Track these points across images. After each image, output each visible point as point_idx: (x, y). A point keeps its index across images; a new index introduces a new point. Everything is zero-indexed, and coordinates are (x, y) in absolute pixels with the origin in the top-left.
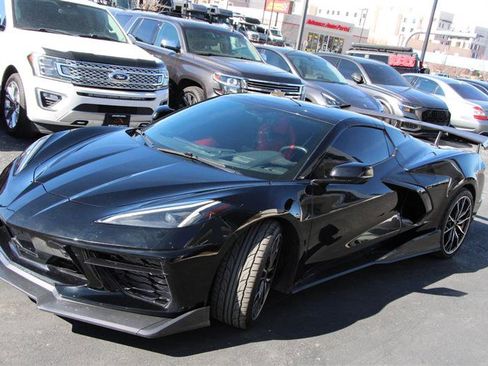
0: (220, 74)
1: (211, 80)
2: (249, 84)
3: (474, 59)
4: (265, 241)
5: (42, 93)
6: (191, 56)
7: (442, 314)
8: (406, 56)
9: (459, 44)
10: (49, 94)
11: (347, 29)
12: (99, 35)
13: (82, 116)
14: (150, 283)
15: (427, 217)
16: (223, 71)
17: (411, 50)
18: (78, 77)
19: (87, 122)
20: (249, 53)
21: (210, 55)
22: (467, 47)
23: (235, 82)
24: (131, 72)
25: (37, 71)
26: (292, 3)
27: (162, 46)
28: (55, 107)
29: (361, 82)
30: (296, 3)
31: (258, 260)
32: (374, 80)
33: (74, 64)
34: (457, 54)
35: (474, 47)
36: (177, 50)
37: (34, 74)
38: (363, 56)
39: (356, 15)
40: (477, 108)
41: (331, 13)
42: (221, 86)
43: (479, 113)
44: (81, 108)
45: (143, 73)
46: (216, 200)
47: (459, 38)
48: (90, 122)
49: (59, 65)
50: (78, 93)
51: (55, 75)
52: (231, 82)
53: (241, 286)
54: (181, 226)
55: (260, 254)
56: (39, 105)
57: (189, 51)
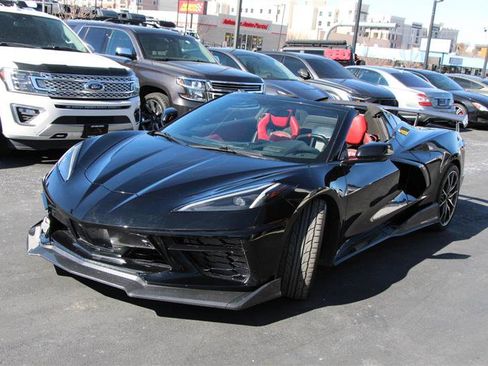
0: (183, 78)
1: (175, 84)
2: (214, 85)
3: (393, 50)
4: (320, 216)
5: (17, 108)
6: (149, 62)
7: (460, 274)
8: (341, 50)
9: (376, 34)
10: (25, 109)
11: (265, 27)
12: (60, 47)
13: (62, 128)
14: (228, 262)
15: (426, 192)
16: (186, 75)
17: (345, 43)
18: (55, 90)
19: (66, 135)
20: (203, 56)
21: (167, 60)
22: (385, 38)
23: (200, 85)
24: (105, 81)
25: (11, 86)
26: (206, 3)
27: (117, 54)
28: (32, 122)
29: (308, 78)
30: (209, 3)
31: (317, 233)
32: (321, 75)
33: (48, 77)
34: (376, 45)
35: (391, 37)
36: (133, 57)
37: (8, 89)
38: (299, 51)
39: (270, 11)
40: (420, 95)
41: (249, 11)
42: (186, 89)
43: (423, 100)
44: (60, 121)
45: (116, 82)
46: (276, 182)
47: (379, 28)
48: (69, 134)
49: (33, 78)
50: (57, 106)
51: (30, 90)
52: (196, 85)
53: (305, 258)
54: (251, 207)
55: (318, 227)
56: (16, 121)
57: (145, 57)
